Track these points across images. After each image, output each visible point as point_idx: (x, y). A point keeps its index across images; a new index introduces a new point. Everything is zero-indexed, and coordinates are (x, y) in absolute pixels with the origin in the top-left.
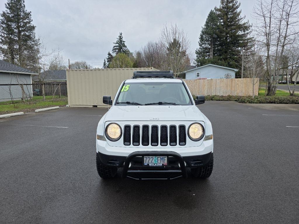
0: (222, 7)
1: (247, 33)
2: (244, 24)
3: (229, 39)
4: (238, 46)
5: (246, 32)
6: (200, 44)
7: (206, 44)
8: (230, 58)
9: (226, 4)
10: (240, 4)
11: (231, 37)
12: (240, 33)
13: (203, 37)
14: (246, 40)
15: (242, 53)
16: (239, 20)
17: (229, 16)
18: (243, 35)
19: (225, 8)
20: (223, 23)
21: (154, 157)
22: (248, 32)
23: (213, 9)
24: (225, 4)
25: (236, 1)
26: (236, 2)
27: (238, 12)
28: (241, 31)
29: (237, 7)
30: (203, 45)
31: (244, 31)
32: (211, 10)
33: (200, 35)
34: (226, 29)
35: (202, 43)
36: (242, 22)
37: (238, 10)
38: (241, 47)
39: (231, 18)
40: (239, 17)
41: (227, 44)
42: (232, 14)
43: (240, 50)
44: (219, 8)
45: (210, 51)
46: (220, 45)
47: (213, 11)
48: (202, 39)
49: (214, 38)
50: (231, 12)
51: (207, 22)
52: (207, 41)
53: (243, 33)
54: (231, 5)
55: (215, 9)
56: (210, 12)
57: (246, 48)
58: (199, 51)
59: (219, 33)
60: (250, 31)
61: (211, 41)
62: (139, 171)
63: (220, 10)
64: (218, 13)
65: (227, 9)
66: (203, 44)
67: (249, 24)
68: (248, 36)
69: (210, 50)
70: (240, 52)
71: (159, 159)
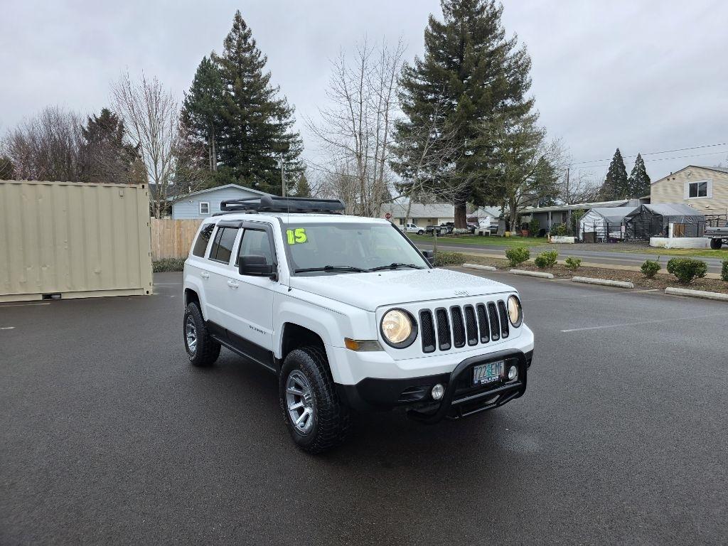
0: (228, 56)
1: (286, 124)
2: (279, 103)
3: (249, 130)
4: (270, 149)
5: (284, 121)
6: (181, 131)
7: (197, 135)
8: (256, 173)
9: (236, 52)
10: (266, 58)
11: (253, 126)
12: (273, 121)
13: (189, 117)
14: (284, 137)
15: (279, 166)
16: (268, 93)
17: (245, 80)
18: (276, 125)
19: (235, 59)
20: (233, 94)
21: (487, 365)
22: (288, 121)
23: (208, 57)
24: (234, 51)
25: (257, 50)
26: (258, 52)
27: (263, 75)
28: (274, 116)
29: (261, 65)
30: (190, 137)
31: (280, 119)
32: (205, 58)
33: (182, 111)
34: (242, 107)
35: (186, 130)
36: (273, 99)
37: (264, 72)
38: (278, 151)
39: (250, 85)
40: (268, 85)
41: (246, 141)
42: (251, 77)
43: (274, 158)
44: (221, 56)
45: (210, 153)
46: (232, 141)
47: (209, 61)
48: (186, 120)
49: (215, 123)
50: (249, 71)
51: (195, 84)
52: (200, 127)
53: (278, 122)
54: (247, 55)
55: (212, 56)
56: (202, 62)
57: (286, 155)
58: (181, 150)
59: (228, 115)
60: (290, 119)
61: (209, 130)
62: (467, 398)
63: (223, 62)
64: (220, 67)
65: (240, 62)
66: (190, 133)
67: (286, 105)
68: (288, 131)
69: (208, 151)
70: (276, 163)
71: (494, 367)
